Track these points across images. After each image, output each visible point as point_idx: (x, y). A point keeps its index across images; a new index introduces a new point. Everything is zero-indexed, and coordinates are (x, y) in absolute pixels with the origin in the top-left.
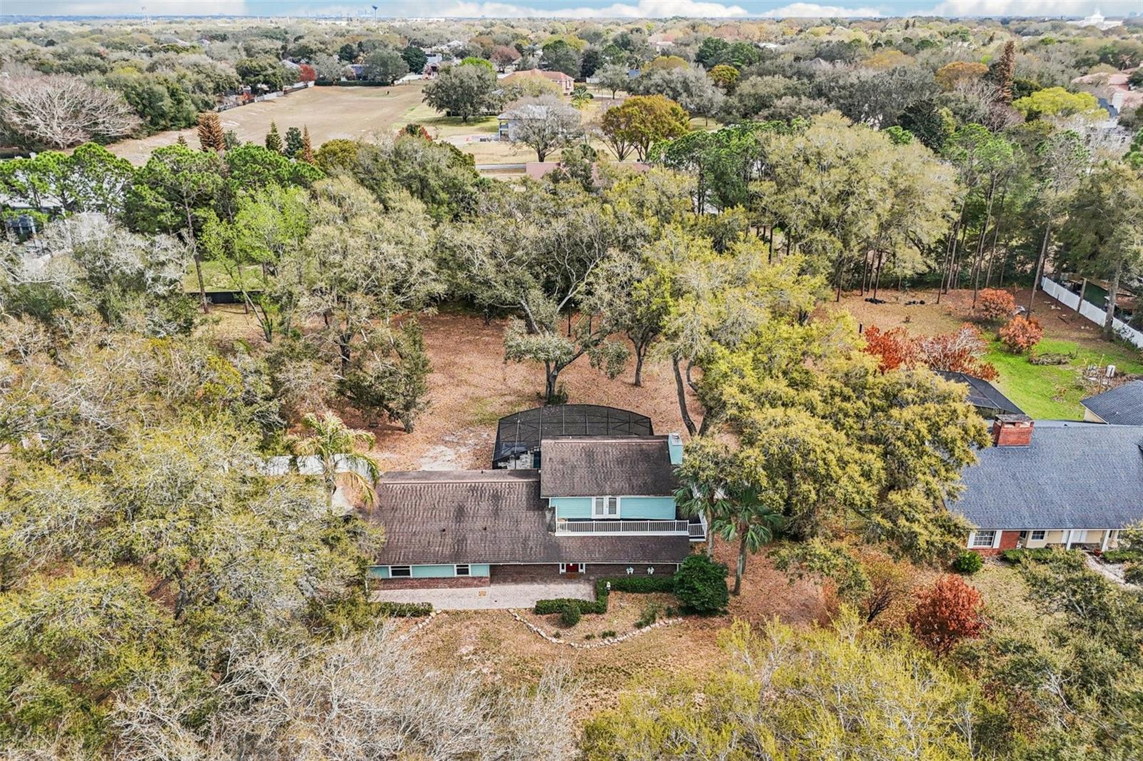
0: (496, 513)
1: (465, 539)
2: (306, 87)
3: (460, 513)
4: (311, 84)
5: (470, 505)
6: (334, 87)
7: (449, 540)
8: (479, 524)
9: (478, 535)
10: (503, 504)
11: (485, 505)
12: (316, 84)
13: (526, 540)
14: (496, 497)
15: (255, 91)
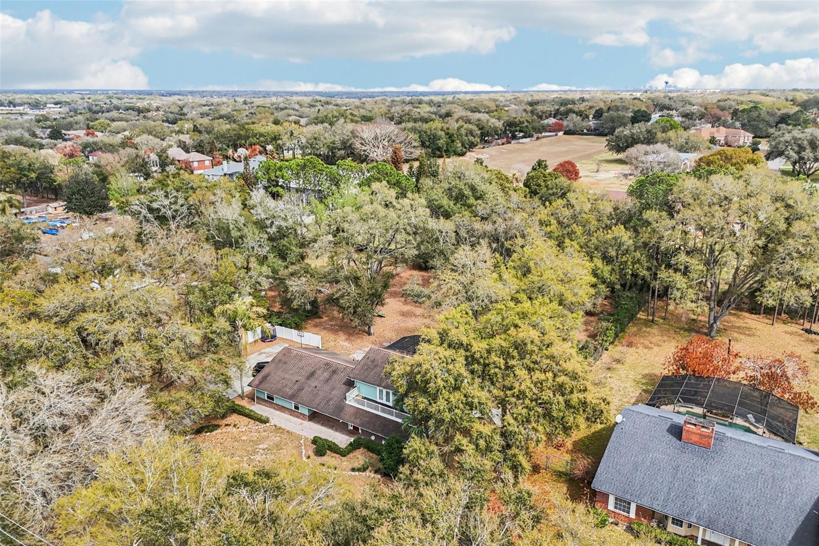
0: (327, 380)
1: (303, 389)
2: (557, 135)
3: (311, 375)
4: (561, 134)
5: (319, 372)
6: (576, 136)
8: (314, 383)
9: (311, 389)
12: (564, 134)
15: (514, 137)
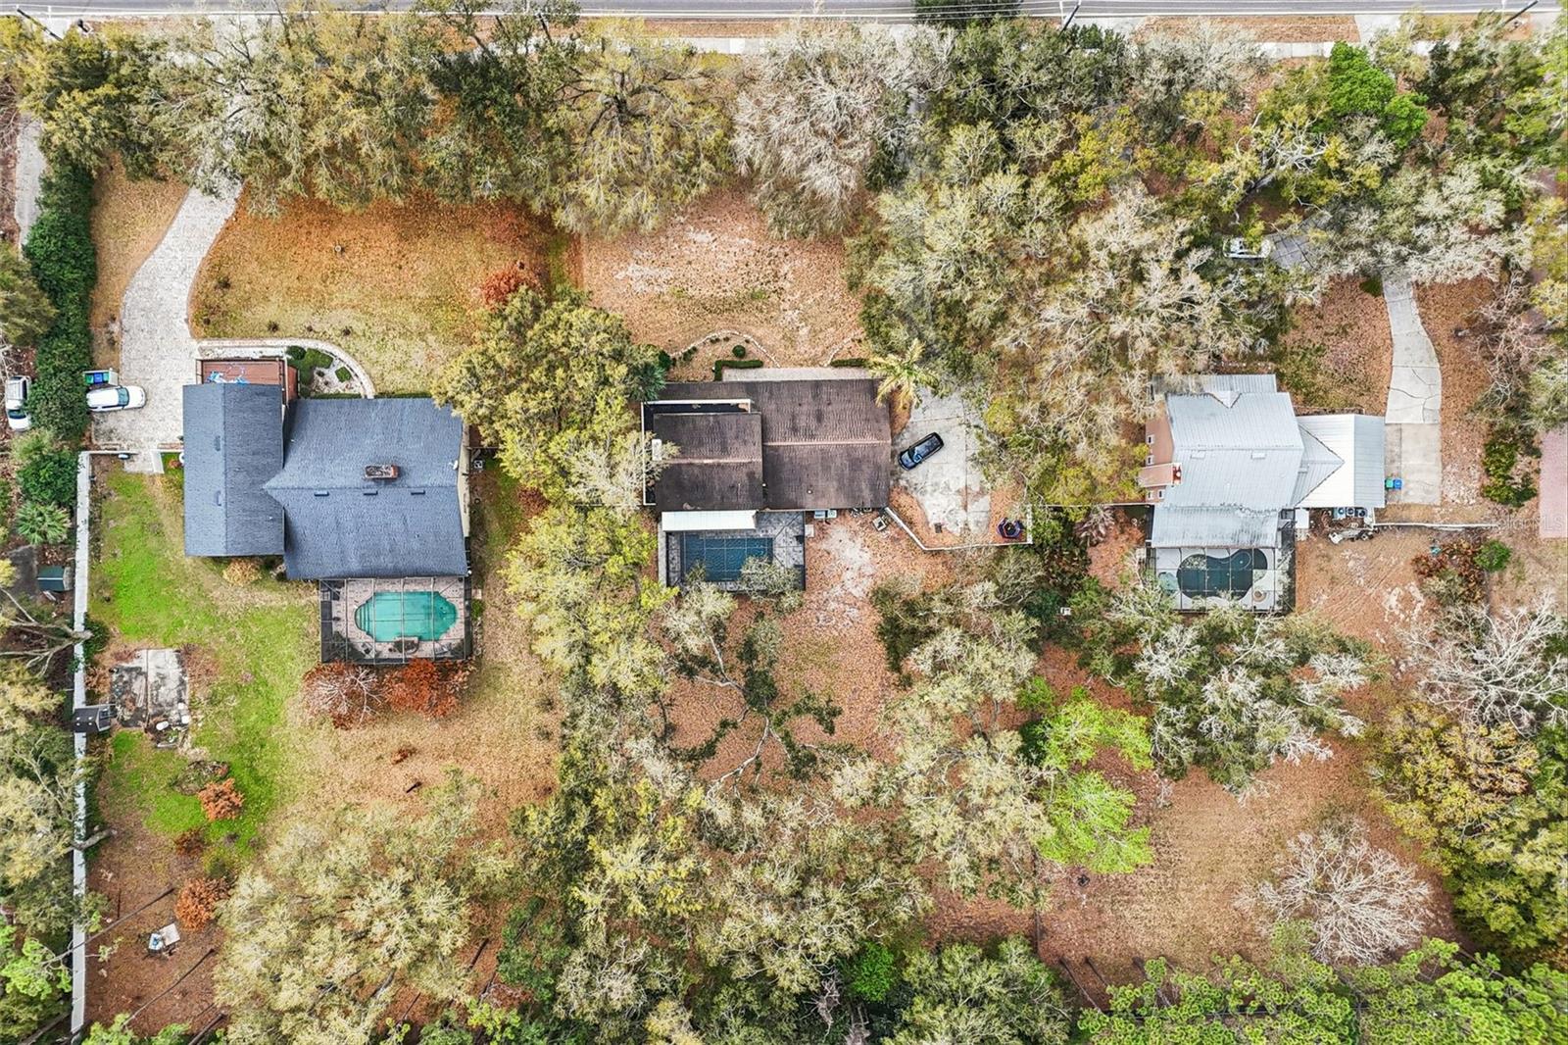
0: (793, 418)
1: (814, 397)
3: (819, 418)
5: (813, 424)
7: (825, 397)
8: (805, 408)
9: (805, 401)
10: (789, 424)
11: (802, 423)
13: (770, 398)
14: (795, 430)
